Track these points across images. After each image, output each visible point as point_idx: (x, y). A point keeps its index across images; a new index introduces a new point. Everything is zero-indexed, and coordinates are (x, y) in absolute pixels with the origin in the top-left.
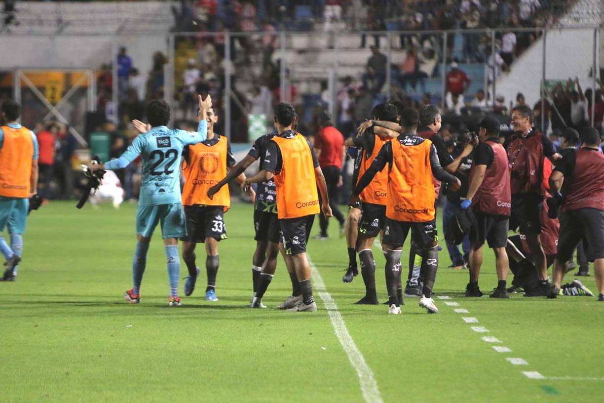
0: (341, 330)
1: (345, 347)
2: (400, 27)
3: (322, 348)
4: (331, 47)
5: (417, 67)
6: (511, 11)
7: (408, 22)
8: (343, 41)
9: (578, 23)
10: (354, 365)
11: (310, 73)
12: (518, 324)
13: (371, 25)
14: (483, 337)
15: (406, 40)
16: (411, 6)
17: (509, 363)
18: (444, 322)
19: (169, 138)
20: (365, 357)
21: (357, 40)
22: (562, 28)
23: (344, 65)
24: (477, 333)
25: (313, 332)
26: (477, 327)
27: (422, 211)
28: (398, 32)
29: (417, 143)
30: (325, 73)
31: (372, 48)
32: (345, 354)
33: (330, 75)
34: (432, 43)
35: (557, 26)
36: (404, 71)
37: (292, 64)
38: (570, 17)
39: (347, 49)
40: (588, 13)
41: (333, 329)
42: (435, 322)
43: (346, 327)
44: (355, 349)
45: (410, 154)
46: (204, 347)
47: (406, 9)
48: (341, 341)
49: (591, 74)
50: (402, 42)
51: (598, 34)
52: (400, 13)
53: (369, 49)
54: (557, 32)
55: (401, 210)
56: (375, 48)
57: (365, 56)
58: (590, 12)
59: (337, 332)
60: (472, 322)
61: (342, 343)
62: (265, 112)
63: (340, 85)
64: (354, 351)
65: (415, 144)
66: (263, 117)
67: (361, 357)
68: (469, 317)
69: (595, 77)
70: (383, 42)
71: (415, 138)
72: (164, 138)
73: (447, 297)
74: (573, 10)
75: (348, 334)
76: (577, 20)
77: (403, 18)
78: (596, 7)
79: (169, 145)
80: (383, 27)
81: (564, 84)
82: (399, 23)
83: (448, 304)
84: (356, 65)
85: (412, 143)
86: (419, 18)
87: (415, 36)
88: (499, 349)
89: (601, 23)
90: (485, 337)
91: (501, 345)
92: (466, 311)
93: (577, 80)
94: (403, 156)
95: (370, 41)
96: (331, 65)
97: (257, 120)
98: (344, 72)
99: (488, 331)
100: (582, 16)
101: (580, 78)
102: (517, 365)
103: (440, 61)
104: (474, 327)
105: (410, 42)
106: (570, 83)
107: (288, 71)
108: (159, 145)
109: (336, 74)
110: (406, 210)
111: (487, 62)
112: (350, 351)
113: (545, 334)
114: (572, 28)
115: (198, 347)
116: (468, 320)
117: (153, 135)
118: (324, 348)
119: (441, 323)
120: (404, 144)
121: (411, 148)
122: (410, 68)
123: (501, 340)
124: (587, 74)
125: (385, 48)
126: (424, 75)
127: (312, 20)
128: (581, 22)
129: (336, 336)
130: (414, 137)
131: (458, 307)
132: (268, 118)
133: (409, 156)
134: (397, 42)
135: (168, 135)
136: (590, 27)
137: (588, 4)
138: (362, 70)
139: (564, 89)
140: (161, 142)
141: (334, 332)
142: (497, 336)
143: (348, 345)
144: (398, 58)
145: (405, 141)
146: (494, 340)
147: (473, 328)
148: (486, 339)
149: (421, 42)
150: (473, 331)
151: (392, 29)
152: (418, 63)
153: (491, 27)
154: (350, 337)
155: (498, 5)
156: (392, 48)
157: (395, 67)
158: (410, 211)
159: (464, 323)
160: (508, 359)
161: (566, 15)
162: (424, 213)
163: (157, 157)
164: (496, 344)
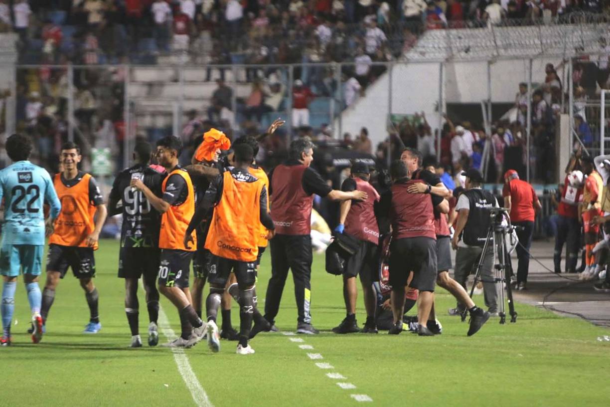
0: (184, 367)
1: (188, 384)
2: (246, 60)
3: (165, 385)
4: (175, 80)
5: (263, 101)
6: (357, 45)
7: (253, 55)
8: (188, 74)
9: (424, 58)
10: (197, 403)
11: (154, 106)
12: (362, 360)
13: (216, 59)
14: (327, 373)
15: (252, 73)
16: (257, 39)
17: (354, 399)
18: (288, 358)
19: (30, 173)
20: (208, 394)
21: (201, 74)
22: (408, 62)
23: (189, 99)
24: (322, 369)
25: (155, 369)
26: (322, 364)
27: (245, 250)
28: (244, 65)
29: (250, 181)
30: (171, 106)
31: (218, 81)
32: (188, 391)
33: (175, 108)
34: (278, 77)
35: (403, 60)
36: (250, 105)
37: (136, 97)
38: (416, 51)
39: (192, 82)
40: (434, 47)
41: (176, 366)
42: (279, 359)
43: (190, 363)
44: (198, 386)
45: (240, 190)
46: (45, 384)
47: (251, 42)
48: (184, 377)
49: (437, 109)
50: (248, 76)
51: (444, 69)
52: (246, 47)
53: (215, 83)
54: (403, 66)
55: (224, 246)
56: (221, 81)
57: (210, 89)
58: (436, 46)
59: (180, 369)
60: (317, 358)
61: (185, 380)
62: (108, 146)
63: (185, 119)
64: (197, 388)
65: (248, 181)
66: (107, 151)
67: (205, 394)
68: (314, 353)
69: (441, 111)
70: (229, 75)
71: (248, 176)
72: (25, 174)
73: (292, 333)
74: (419, 45)
75: (191, 371)
76: (423, 54)
77: (249, 51)
78: (442, 42)
79: (31, 180)
80: (228, 61)
81: (410, 118)
82: (244, 56)
83: (293, 340)
84: (201, 99)
85: (245, 179)
86: (264, 52)
87: (261, 69)
88: (344, 386)
89: (447, 57)
90: (329, 373)
91: (346, 381)
92: (310, 347)
93: (423, 115)
94: (234, 191)
95: (216, 75)
96: (176, 99)
97: (101, 153)
98: (189, 106)
99: (333, 367)
100: (428, 50)
101: (426, 112)
102: (361, 402)
103: (286, 95)
104: (320, 364)
105: (256, 75)
106: (417, 117)
107: (132, 104)
108: (21, 181)
109: (180, 108)
110: (229, 247)
111: (333, 96)
112: (193, 388)
113: (389, 370)
114: (418, 62)
115: (38, 385)
116: (313, 356)
117: (14, 170)
118: (167, 385)
119: (285, 359)
120: (237, 179)
121: (243, 184)
122: (255, 102)
123: (345, 377)
124: (433, 108)
125: (231, 82)
126: (269, 109)
127: (156, 52)
128: (427, 56)
129: (179, 373)
130: (247, 174)
131: (303, 343)
132: (112, 152)
133: (239, 192)
134: (243, 75)
135: (30, 171)
136: (436, 62)
137: (434, 39)
138: (208, 104)
139: (411, 124)
140: (22, 177)
141: (177, 369)
142: (342, 373)
143: (191, 382)
144: (243, 91)
145: (238, 176)
146: (338, 376)
147: (318, 364)
148: (331, 376)
149: (267, 75)
150: (318, 367)
151: (237, 63)
152: (264, 96)
153: (338, 61)
154: (194, 374)
155: (344, 38)
156: (238, 82)
157: (240, 101)
158: (233, 248)
159: (309, 360)
160: (353, 396)
161: (412, 49)
162: (247, 252)
163: (19, 193)
164: (341, 381)
